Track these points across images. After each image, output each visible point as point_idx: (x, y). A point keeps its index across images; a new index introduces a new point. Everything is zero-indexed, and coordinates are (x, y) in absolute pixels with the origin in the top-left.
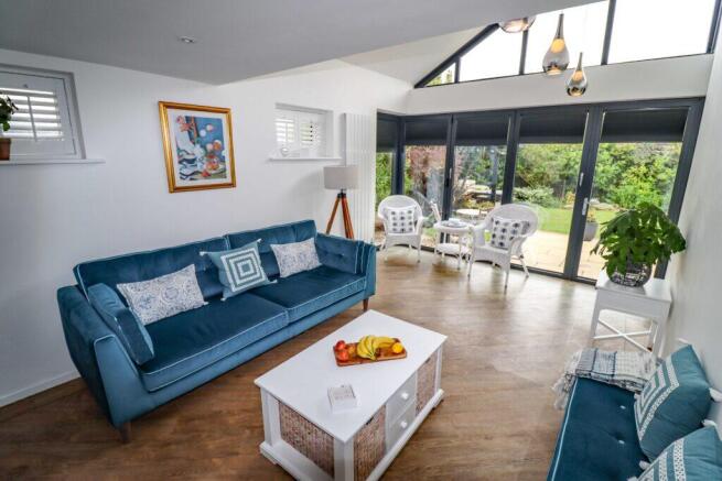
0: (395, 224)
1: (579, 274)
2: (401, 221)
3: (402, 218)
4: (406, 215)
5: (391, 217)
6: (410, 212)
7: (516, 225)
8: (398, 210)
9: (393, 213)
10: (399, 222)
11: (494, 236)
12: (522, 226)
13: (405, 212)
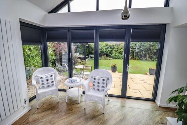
0: (43, 84)
1: (127, 95)
2: (47, 82)
3: (47, 80)
4: (49, 78)
5: (40, 80)
6: (52, 76)
7: (104, 80)
8: (44, 76)
9: (42, 78)
10: (45, 82)
11: (94, 85)
12: (106, 80)
13: (49, 76)
